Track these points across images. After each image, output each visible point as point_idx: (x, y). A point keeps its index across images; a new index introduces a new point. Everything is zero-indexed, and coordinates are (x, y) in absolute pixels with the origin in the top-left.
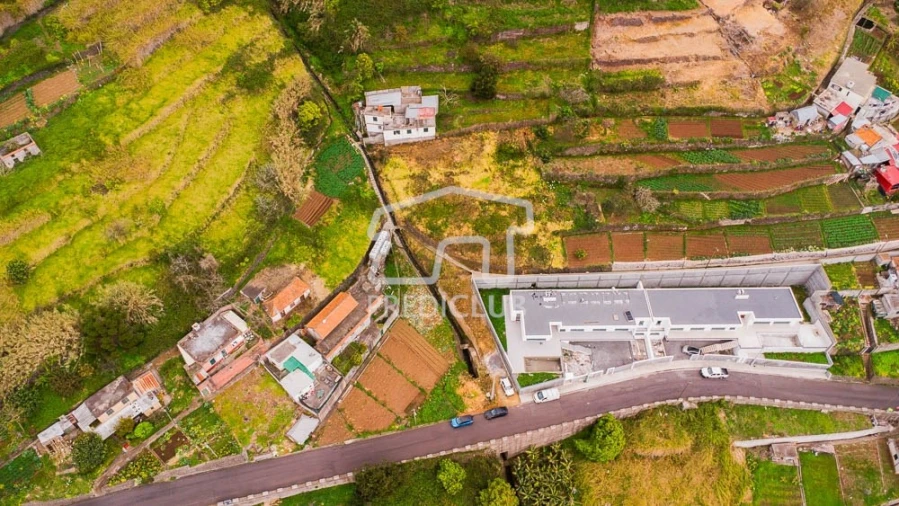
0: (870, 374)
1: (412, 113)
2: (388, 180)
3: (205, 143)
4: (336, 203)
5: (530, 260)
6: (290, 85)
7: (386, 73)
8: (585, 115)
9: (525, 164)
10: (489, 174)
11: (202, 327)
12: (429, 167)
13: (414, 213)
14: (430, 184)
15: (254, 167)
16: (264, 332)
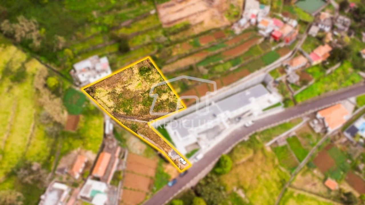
0: (295, 103)
1: (99, 67)
2: (99, 99)
3: (7, 113)
4: (82, 117)
5: (170, 109)
6: (37, 73)
7: (80, 54)
8: (167, 46)
9: (152, 73)
10: (140, 81)
11: (46, 196)
12: (114, 87)
13: (116, 108)
14: (118, 94)
15: (37, 115)
16: (75, 185)
